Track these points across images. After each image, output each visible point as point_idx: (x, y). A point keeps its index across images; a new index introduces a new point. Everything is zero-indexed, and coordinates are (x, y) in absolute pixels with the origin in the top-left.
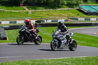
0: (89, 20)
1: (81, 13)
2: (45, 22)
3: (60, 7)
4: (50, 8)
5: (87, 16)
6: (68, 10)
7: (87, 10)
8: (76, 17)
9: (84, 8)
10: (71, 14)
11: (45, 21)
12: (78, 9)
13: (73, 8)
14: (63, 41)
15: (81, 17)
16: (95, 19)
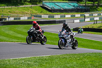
0: (53, 17)
1: (45, 10)
2: (7, 20)
3: (23, 4)
4: (13, 5)
5: (51, 13)
6: (31, 7)
7: (51, 6)
8: (39, 14)
9: (47, 5)
10: (34, 11)
11: (7, 18)
12: (41, 6)
13: (36, 4)
14: (68, 41)
15: (44, 14)
16: (59, 16)
